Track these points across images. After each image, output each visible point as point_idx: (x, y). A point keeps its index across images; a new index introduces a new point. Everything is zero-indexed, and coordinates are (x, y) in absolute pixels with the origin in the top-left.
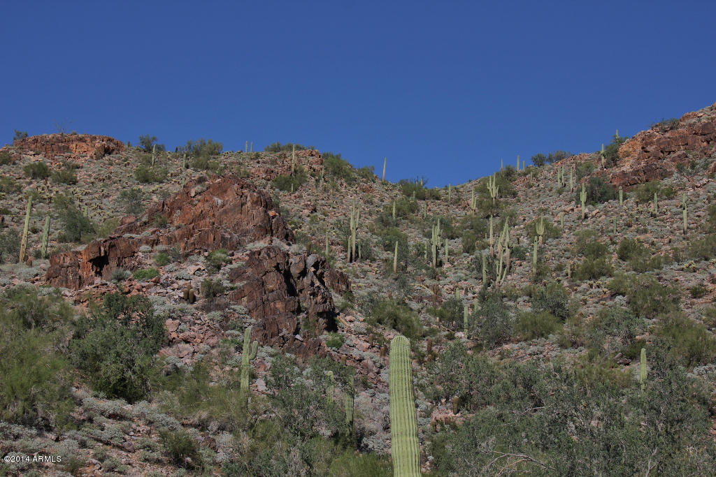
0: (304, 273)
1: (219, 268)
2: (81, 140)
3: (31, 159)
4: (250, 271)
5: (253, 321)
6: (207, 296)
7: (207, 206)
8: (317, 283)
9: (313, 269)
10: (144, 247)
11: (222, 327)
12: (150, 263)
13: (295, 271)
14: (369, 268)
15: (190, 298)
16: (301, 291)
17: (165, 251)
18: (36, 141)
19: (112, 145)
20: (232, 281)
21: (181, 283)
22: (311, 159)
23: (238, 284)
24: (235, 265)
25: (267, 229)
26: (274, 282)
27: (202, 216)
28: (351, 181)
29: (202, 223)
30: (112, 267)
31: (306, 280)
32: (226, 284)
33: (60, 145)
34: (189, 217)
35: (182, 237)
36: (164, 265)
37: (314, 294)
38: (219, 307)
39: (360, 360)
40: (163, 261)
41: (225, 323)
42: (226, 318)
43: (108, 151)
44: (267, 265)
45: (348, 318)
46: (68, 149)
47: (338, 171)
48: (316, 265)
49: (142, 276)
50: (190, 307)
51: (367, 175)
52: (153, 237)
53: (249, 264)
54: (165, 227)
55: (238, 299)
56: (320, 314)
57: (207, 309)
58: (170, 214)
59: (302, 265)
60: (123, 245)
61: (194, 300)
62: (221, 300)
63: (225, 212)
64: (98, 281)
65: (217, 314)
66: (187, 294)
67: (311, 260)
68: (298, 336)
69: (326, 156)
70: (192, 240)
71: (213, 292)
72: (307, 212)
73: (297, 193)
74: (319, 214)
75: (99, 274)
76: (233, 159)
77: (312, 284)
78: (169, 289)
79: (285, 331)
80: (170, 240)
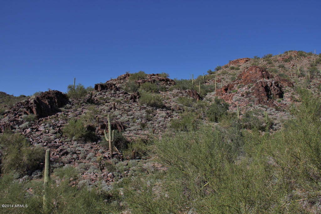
0: (271, 86)
1: (250, 87)
2: (241, 60)
3: (232, 66)
4: (256, 87)
5: (257, 99)
6: (246, 94)
7: (248, 74)
8: (275, 87)
9: (274, 84)
10: (236, 85)
11: (249, 101)
12: (236, 89)
13: (269, 85)
14: (303, 78)
15: (243, 96)
16: (271, 90)
17: (240, 85)
18: (232, 62)
19: (248, 59)
20: (252, 90)
21: (242, 92)
22: (295, 53)
23: (253, 91)
24: (253, 86)
25: (263, 77)
26: (261, 89)
27: (248, 76)
28: (305, 56)
29: (248, 78)
30: (229, 91)
31: (272, 87)
32: (251, 91)
33: (237, 62)
34: (245, 77)
35: (243, 82)
36: (239, 88)
37: (275, 90)
38: (249, 97)
39: (285, 105)
40: (239, 87)
41: (250, 100)
42: (250, 99)
43: (247, 61)
44: (260, 85)
45: (287, 94)
46: (239, 62)
47: (301, 55)
48: (275, 83)
49: (234, 92)
50: (242, 98)
51: (310, 54)
52: (238, 82)
53: (256, 86)
54: (240, 80)
55: (253, 94)
56: (276, 94)
57: (246, 97)
58: (242, 76)
59: (271, 84)
60: (230, 86)
61: (244, 96)
62: (249, 95)
63: (253, 74)
64: (226, 94)
65: (248, 99)
66: (242, 95)
67: (273, 82)
68: (267, 101)
69: (299, 52)
70: (246, 82)
71: (248, 93)
72: (291, 66)
73: (289, 62)
74: (295, 67)
75: (226, 92)
76: (274, 57)
77: (274, 88)
78: (239, 94)
79: (264, 100)
80: (241, 83)
